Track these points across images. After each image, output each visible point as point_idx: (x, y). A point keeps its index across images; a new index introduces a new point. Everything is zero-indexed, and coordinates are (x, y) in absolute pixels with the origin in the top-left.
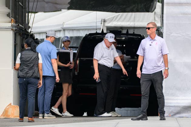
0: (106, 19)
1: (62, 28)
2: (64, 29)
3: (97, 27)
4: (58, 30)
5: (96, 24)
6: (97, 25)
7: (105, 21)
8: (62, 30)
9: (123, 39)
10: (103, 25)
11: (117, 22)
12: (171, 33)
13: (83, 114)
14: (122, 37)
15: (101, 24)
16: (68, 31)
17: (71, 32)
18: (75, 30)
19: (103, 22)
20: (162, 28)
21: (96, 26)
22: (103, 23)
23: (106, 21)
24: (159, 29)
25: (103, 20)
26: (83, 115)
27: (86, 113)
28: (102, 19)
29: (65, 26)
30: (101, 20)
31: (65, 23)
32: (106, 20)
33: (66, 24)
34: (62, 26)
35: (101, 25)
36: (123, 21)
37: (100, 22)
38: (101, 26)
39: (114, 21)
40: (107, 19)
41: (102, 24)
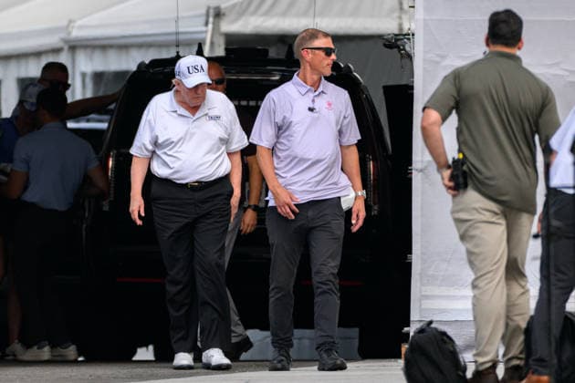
0: (223, 6)
1: (66, 41)
2: (72, 44)
3: (181, 37)
4: (49, 47)
5: (177, 27)
6: (181, 30)
7: (218, 14)
8: (66, 48)
9: (273, 81)
10: (214, 29)
11: (262, 19)
12: (443, 57)
13: (134, 353)
14: (270, 73)
15: (207, 24)
16: (89, 51)
17: (98, 55)
18: (111, 46)
19: (211, 20)
20: (409, 39)
21: (177, 33)
22: (214, 23)
23: (224, 14)
24: (399, 43)
25: (212, 12)
26: (134, 359)
27: (151, 348)
28: (209, 8)
29: (76, 33)
30: (204, 11)
31: (74, 21)
32: (223, 11)
33: (81, 27)
34: (63, 35)
35: (204, 29)
36: (284, 14)
37: (203, 20)
38: (206, 32)
39: (254, 13)
40: (226, 8)
41: (210, 26)
